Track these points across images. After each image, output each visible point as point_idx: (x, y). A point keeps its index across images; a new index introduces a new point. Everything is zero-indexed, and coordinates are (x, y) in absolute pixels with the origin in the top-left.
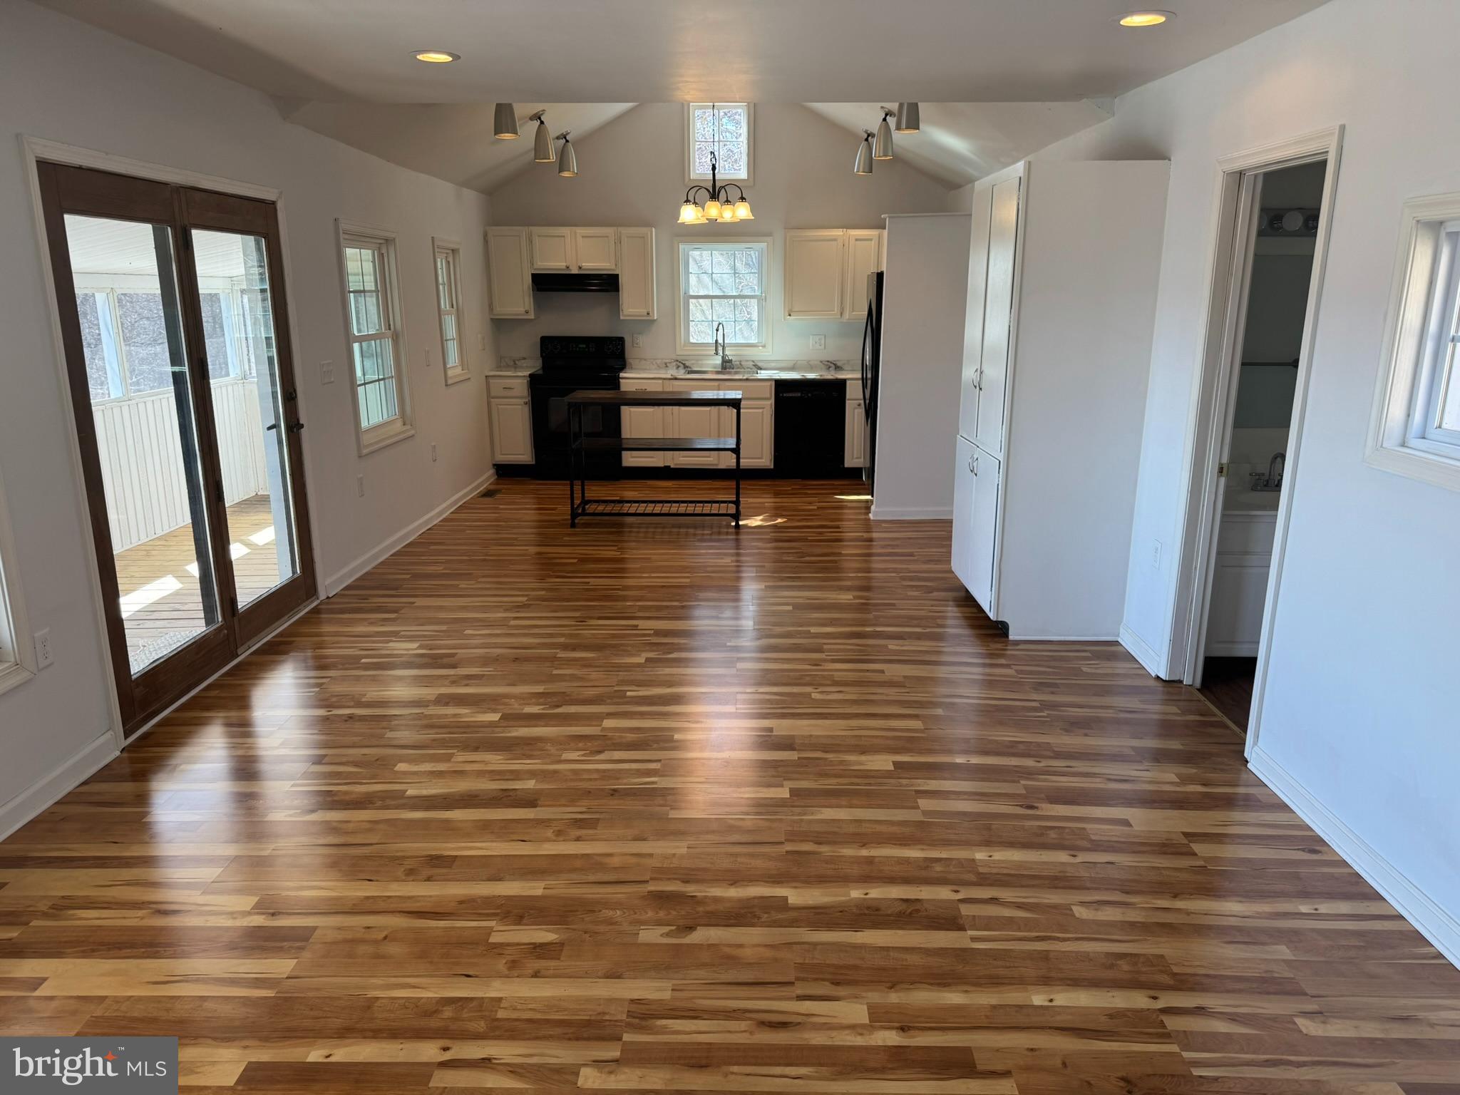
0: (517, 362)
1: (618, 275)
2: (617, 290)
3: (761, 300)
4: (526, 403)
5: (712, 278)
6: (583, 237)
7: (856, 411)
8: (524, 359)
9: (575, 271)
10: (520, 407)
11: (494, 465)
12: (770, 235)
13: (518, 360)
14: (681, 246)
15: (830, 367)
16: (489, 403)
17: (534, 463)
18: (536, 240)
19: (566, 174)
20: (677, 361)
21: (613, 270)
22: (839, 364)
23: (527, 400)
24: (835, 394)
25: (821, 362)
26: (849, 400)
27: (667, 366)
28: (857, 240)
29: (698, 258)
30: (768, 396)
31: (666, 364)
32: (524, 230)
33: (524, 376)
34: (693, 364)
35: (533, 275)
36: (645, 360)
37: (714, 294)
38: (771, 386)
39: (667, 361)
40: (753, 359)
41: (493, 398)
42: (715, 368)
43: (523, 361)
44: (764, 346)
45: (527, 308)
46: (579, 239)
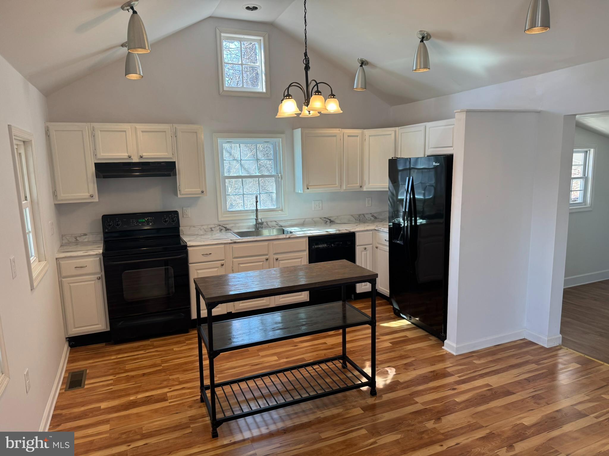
0: (78, 238)
1: (174, 162)
2: (175, 174)
3: (278, 179)
4: (99, 279)
5: (241, 164)
6: (142, 132)
7: (363, 253)
8: (85, 235)
9: (135, 160)
10: (93, 282)
11: (67, 338)
12: (282, 133)
13: (80, 237)
14: (220, 140)
15: (327, 222)
16: (61, 283)
17: (109, 329)
18: (99, 135)
19: (133, 76)
20: (220, 225)
21: (171, 158)
22: (332, 219)
23: (100, 275)
24: (349, 243)
25: (321, 218)
26: (358, 246)
27: (212, 230)
29: (228, 149)
30: (305, 249)
31: (211, 228)
32: (86, 127)
33: (96, 254)
34: (232, 227)
35: (96, 164)
36: (194, 227)
37: (243, 175)
38: (306, 241)
39: (212, 226)
40: (275, 220)
41: (65, 277)
42: (249, 228)
43: (85, 237)
44: (282, 210)
45: (91, 193)
46: (139, 133)
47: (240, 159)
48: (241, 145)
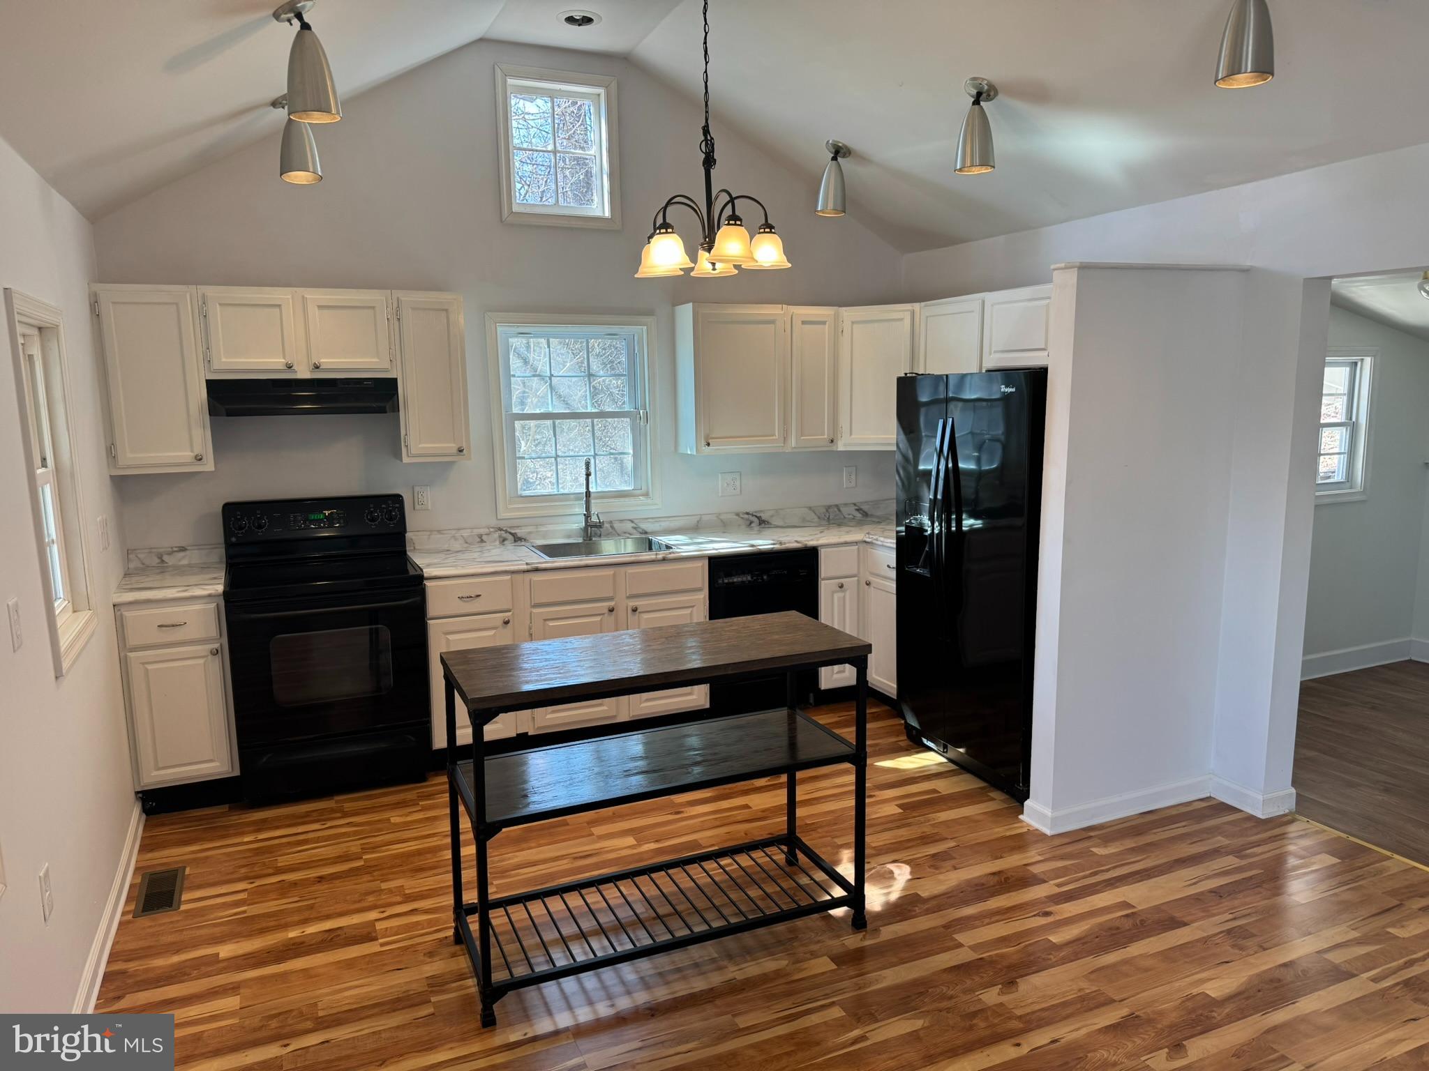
0: (166, 558)
1: (395, 380)
2: (396, 409)
3: (638, 419)
4: (215, 653)
5: (551, 385)
6: (320, 307)
7: (836, 596)
8: (183, 549)
9: (303, 373)
10: (201, 661)
11: (137, 793)
12: (650, 313)
13: (170, 554)
15: (751, 523)
16: (124, 664)
17: (237, 773)
18: (217, 314)
19: (298, 177)
20: (501, 529)
21: (386, 371)
22: (764, 516)
23: (217, 646)
24: (803, 573)
25: (738, 515)
26: (824, 579)
27: (482, 541)
28: (804, 323)
29: (523, 350)
31: (480, 536)
32: (186, 294)
33: (210, 596)
34: (530, 533)
35: (209, 382)
36: (439, 532)
37: (556, 411)
38: (703, 566)
39: (482, 531)
40: (631, 518)
41: (135, 649)
42: (569, 537)
43: (182, 554)
44: (646, 495)
45: (197, 450)
46: (313, 311)
47: (548, 374)
48: (551, 340)
